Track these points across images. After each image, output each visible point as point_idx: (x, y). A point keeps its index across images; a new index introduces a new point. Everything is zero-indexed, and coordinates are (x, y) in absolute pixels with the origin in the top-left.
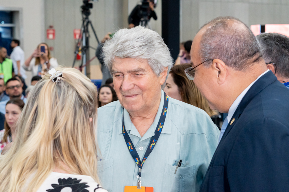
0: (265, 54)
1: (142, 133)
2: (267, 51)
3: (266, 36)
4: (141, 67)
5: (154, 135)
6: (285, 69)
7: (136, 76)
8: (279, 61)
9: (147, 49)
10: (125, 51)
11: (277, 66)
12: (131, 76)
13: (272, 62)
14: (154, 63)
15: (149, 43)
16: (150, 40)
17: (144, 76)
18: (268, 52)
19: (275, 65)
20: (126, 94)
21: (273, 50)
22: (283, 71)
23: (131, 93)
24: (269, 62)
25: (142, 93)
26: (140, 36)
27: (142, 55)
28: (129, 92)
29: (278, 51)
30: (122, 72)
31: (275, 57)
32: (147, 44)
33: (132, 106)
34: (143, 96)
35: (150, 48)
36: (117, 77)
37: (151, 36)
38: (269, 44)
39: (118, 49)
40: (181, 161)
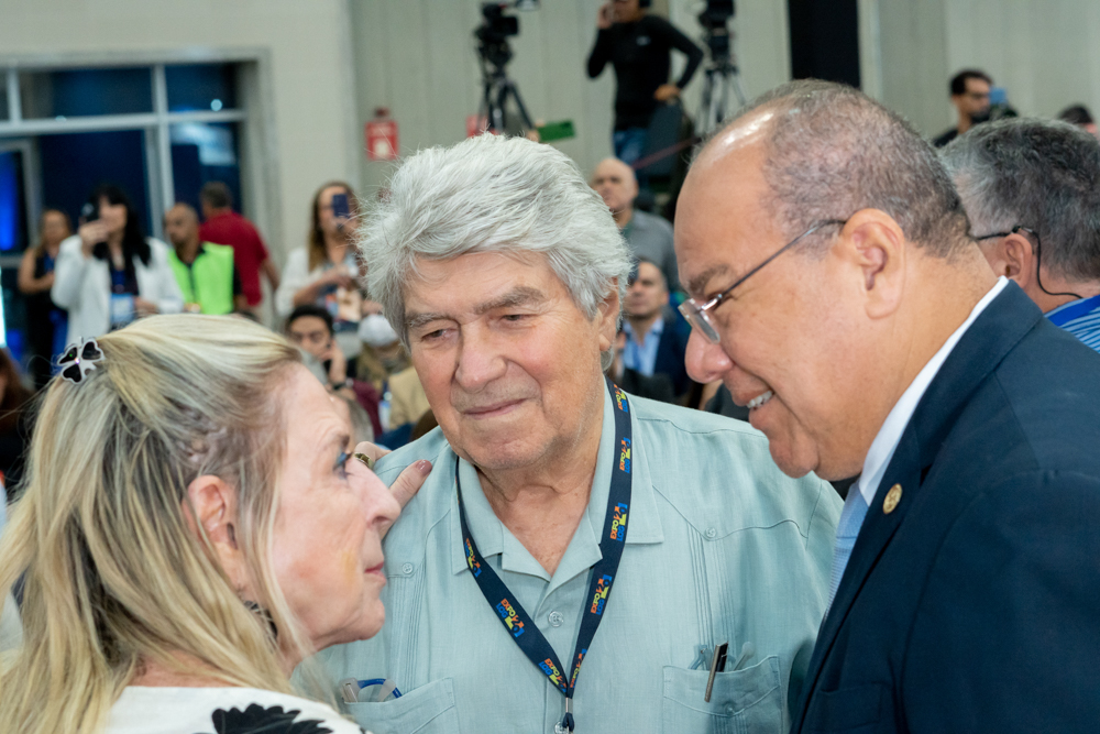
0: (992, 200)
1: (554, 557)
2: (998, 189)
3: (993, 134)
4: (526, 285)
5: (601, 557)
6: (1074, 247)
7: (509, 322)
8: (1047, 220)
9: (538, 213)
10: (455, 230)
11: (1042, 239)
12: (488, 326)
13: (1023, 227)
14: (570, 262)
15: (541, 188)
16: (541, 178)
17: (539, 319)
18: (1002, 191)
19: (1034, 236)
20: (477, 405)
21: (1018, 183)
22: (1068, 253)
23: (495, 397)
24: (1010, 228)
25: (538, 392)
26: (500, 165)
27: (525, 236)
28: (487, 393)
29: (1039, 181)
30: (451, 315)
31: (1031, 208)
32: (535, 195)
33: (507, 445)
34: (543, 405)
35: (549, 206)
36: (432, 339)
37: (543, 163)
38: (1002, 160)
39: (424, 227)
40: (724, 649)
